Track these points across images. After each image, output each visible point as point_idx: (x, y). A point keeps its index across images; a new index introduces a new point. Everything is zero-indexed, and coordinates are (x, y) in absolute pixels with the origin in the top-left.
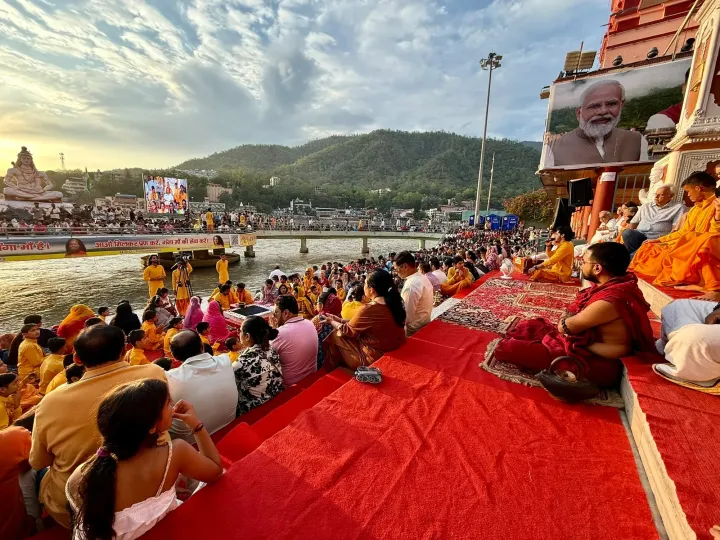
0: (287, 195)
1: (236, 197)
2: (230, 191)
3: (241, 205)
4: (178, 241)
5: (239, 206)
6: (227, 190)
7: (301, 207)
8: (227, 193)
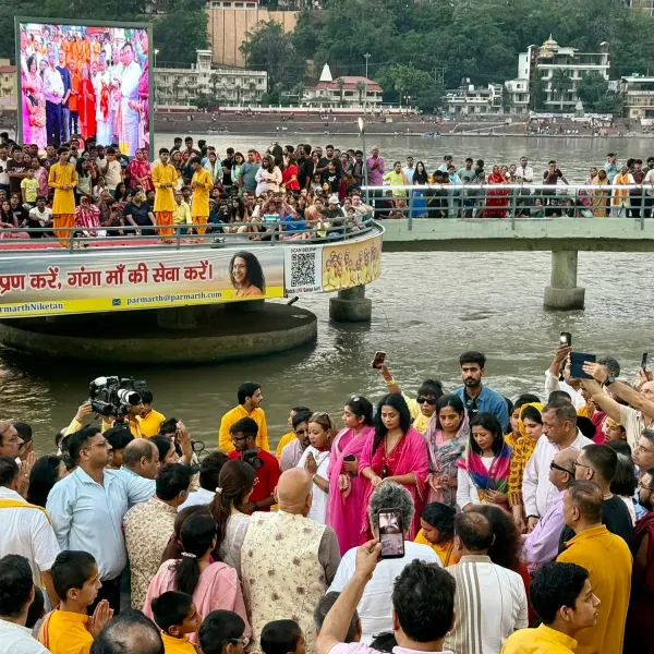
0: (507, 27)
1: (307, 44)
2: (288, 21)
3: (326, 75)
4: (115, 276)
5: (314, 82)
6: (278, 16)
7: (562, 79)
8: (275, 28)
